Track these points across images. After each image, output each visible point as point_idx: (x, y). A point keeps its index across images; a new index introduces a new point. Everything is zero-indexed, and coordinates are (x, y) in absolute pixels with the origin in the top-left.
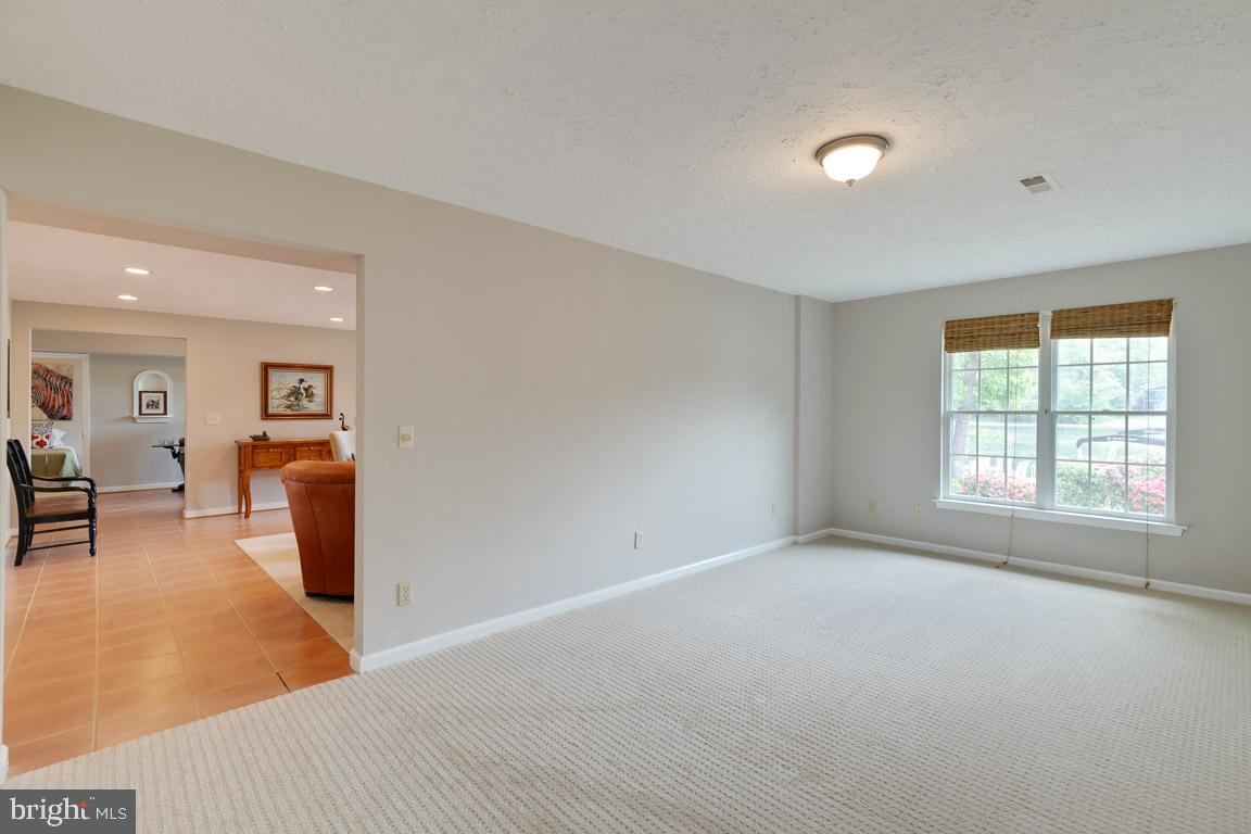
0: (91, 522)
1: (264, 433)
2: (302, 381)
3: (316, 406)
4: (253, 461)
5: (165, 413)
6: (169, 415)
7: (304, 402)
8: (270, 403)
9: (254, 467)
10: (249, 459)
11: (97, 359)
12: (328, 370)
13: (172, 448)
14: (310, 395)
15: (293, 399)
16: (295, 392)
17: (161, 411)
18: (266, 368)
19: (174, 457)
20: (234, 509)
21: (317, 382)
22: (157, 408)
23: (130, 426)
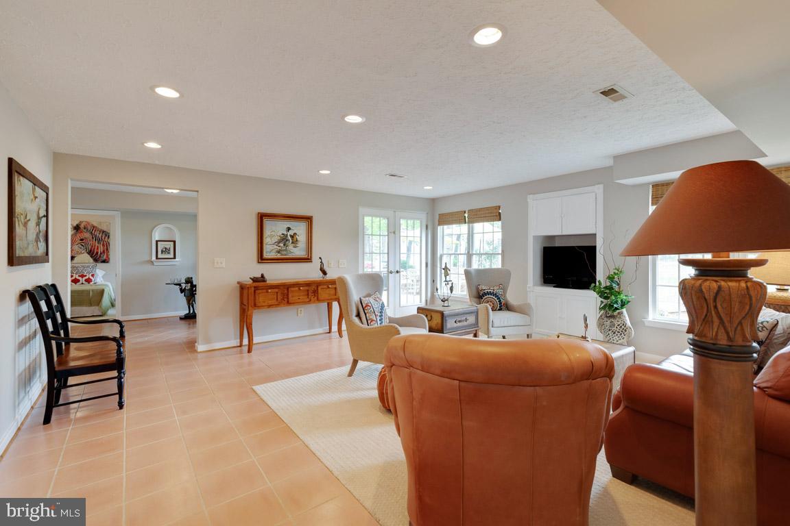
0: (120, 373)
1: (262, 276)
2: (289, 229)
3: (299, 252)
4: (255, 300)
5: (175, 258)
6: (177, 260)
7: (291, 247)
8: (264, 248)
9: (255, 306)
10: (251, 298)
11: (128, 215)
12: (309, 219)
13: (180, 285)
14: (295, 242)
15: (282, 245)
16: (284, 239)
17: (172, 256)
18: (262, 217)
19: (182, 293)
20: (236, 342)
21: (300, 229)
22: (169, 253)
23: (148, 268)
